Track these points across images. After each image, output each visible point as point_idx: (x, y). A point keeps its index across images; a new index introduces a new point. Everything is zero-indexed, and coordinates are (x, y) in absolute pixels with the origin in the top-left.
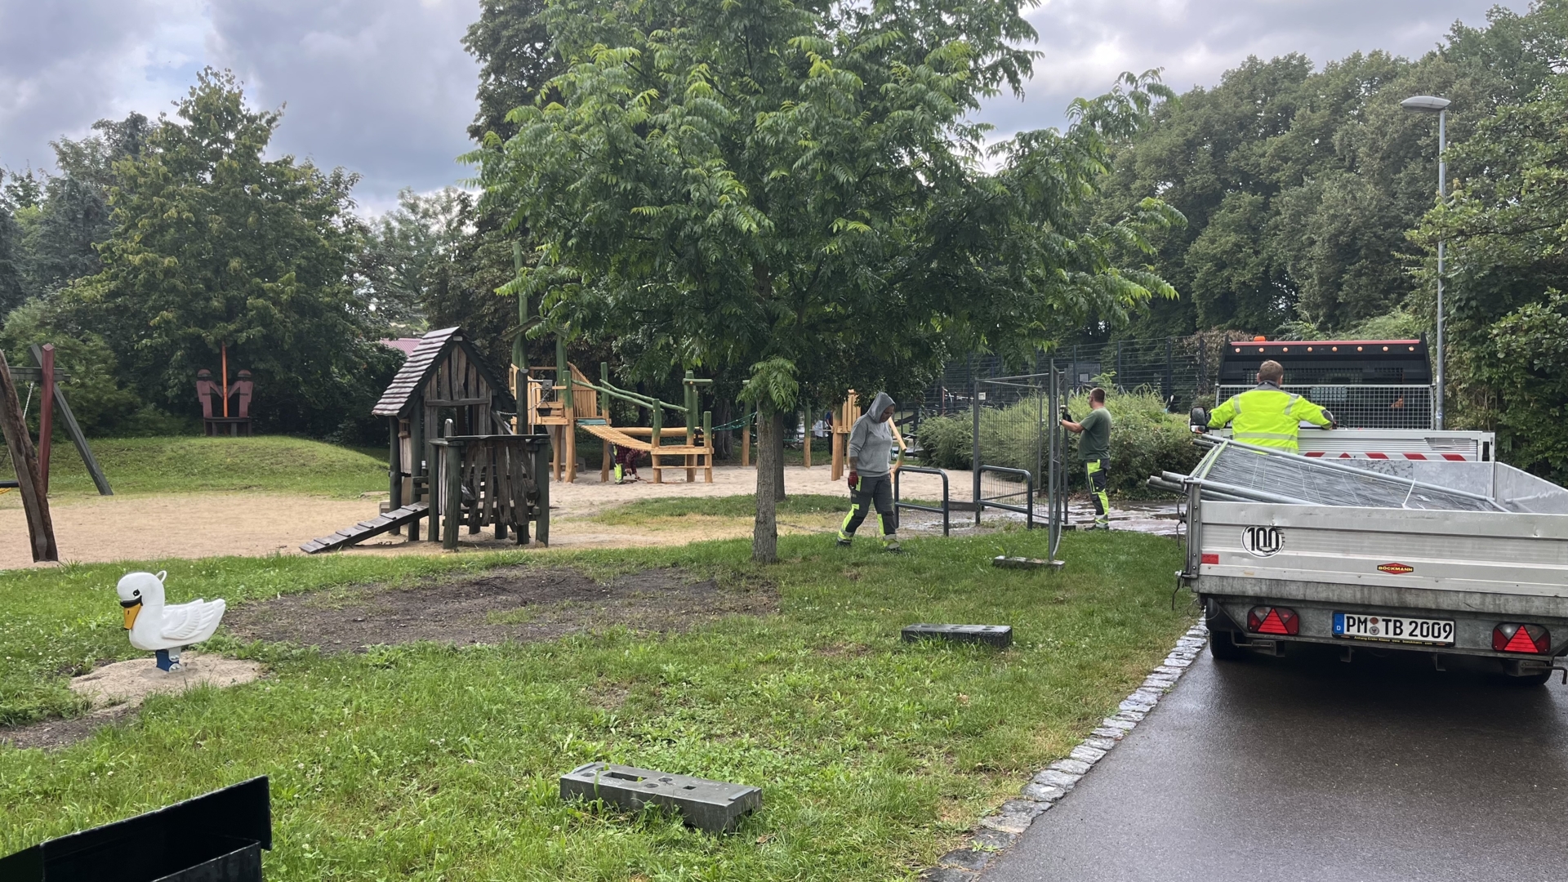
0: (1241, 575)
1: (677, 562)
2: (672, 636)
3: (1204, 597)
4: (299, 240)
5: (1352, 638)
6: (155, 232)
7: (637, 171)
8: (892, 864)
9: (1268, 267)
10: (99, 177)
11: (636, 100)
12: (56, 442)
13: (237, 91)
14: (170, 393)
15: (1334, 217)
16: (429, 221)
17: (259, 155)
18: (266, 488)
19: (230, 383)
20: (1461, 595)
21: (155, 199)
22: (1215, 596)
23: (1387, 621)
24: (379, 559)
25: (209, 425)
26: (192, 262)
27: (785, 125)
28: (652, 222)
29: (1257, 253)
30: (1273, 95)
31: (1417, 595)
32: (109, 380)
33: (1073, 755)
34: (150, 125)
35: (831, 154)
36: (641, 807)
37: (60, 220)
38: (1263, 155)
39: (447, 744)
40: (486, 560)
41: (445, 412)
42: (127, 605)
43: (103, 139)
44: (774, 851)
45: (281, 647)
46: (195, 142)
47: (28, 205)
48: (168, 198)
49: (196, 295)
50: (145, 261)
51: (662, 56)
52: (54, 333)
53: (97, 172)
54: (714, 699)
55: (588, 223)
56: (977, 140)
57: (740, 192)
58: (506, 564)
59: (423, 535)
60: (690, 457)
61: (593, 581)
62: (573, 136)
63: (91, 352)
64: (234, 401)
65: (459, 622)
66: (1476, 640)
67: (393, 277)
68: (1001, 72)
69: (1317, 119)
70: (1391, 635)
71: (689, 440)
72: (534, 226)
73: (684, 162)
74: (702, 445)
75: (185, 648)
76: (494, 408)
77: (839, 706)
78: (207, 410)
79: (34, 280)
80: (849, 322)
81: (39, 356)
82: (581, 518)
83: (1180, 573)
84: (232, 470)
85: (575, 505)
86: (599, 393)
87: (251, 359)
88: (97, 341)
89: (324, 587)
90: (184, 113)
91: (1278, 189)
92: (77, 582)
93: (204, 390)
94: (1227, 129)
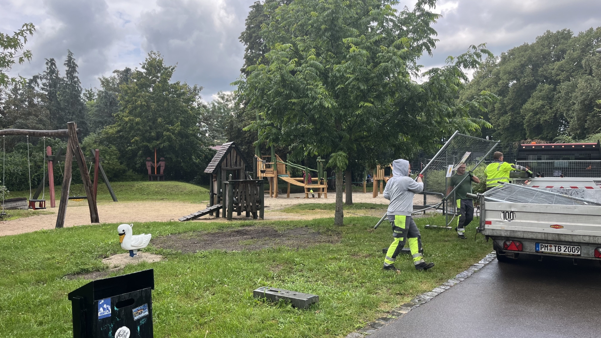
0: (500, 229)
1: (307, 225)
2: (301, 250)
3: (487, 237)
4: (181, 111)
5: (542, 252)
6: (133, 109)
7: (291, 87)
8: (358, 320)
9: (556, 114)
10: (115, 90)
11: (290, 62)
12: (99, 183)
13: (161, 59)
14: (137, 166)
15: (582, 94)
16: (228, 103)
17: (168, 81)
18: (168, 199)
19: (157, 162)
20: (581, 237)
21: (133, 98)
22: (491, 237)
23: (555, 246)
24: (204, 223)
25: (150, 177)
26: (145, 120)
27: (343, 69)
28: (296, 105)
29: (551, 108)
30: (557, 45)
31: (565, 237)
32: (117, 162)
33: (433, 291)
34: (132, 71)
35: (358, 79)
36: (278, 300)
37: (102, 105)
38: (553, 69)
39: (219, 281)
40: (241, 224)
41: (228, 172)
42: (120, 235)
43: (116, 77)
44: (320, 315)
45: (169, 250)
46: (147, 77)
47: (91, 100)
48: (138, 97)
49: (147, 131)
50: (130, 120)
51: (300, 46)
52: (99, 145)
53: (115, 88)
54: (311, 270)
55: (276, 105)
56: (418, 72)
57: (326, 94)
58: (247, 225)
59: (221, 216)
60: (319, 188)
61: (277, 231)
62: (268, 76)
63: (111, 152)
64: (159, 168)
65: (229, 244)
66: (588, 253)
67: (215, 123)
68: (424, 47)
69: (575, 54)
70: (557, 251)
71: (319, 183)
72: (257, 106)
73: (307, 83)
74: (323, 184)
75: (139, 250)
76: (246, 170)
77: (354, 273)
78: (150, 172)
79: (93, 127)
80: (370, 138)
81: (94, 153)
82: (277, 210)
83: (477, 228)
84: (157, 193)
85: (275, 206)
86: (286, 165)
87: (165, 153)
88: (114, 148)
89: (185, 232)
90: (143, 67)
91: (560, 82)
92: (105, 229)
93: (149, 164)
94: (538, 59)
